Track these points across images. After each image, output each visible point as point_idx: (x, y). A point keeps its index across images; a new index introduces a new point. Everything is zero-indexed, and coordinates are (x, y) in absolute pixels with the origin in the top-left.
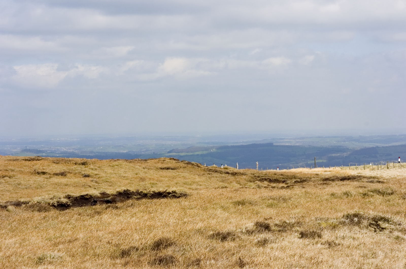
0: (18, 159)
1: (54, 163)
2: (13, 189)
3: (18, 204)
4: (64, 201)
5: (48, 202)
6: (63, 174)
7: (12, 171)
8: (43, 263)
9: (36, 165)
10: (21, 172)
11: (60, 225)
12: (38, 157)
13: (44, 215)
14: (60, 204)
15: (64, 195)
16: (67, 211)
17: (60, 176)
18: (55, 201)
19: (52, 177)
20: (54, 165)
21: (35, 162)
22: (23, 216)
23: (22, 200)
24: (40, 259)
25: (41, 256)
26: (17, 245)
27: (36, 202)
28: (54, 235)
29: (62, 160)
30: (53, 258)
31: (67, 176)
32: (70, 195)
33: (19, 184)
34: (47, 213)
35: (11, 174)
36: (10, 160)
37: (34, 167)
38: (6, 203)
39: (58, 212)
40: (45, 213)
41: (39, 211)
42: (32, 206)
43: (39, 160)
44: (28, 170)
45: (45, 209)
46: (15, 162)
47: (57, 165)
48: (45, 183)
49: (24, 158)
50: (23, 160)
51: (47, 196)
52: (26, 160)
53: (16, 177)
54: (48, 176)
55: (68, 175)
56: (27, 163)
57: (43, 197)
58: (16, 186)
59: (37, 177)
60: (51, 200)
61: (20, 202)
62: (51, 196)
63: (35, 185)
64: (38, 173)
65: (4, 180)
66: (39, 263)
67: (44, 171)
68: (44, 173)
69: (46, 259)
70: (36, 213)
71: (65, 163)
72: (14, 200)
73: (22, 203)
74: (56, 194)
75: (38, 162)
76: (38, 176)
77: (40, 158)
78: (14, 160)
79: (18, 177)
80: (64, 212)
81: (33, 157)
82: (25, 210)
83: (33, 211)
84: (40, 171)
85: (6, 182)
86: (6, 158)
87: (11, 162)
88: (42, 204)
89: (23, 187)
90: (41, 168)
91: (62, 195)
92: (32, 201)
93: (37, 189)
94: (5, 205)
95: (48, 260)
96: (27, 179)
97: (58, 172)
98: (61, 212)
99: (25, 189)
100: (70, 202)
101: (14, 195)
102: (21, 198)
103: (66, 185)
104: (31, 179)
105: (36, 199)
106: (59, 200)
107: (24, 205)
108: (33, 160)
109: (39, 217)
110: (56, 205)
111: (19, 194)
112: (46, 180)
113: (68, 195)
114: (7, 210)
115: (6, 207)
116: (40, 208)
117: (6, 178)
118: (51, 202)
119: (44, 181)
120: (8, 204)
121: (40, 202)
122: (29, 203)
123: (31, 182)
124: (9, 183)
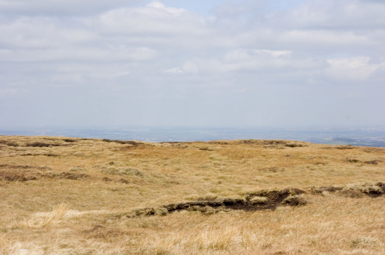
0: (331, 148)
1: (365, 151)
2: (326, 175)
3: (332, 190)
4: (376, 188)
5: (360, 188)
6: (374, 163)
7: (326, 158)
8: (357, 247)
9: (348, 153)
10: (334, 160)
11: (372, 211)
12: (350, 145)
13: (356, 201)
14: (372, 191)
15: (376, 183)
16: (379, 198)
17: (371, 164)
18: (367, 188)
19: (363, 165)
20: (365, 153)
21: (347, 150)
22: (336, 202)
23: (336, 186)
24: (354, 242)
25: (355, 240)
26: (332, 228)
27: (349, 188)
28: (367, 221)
29: (373, 149)
30: (367, 242)
31: (378, 165)
32: (381, 183)
33: (332, 171)
34: (359, 200)
35: (325, 161)
36: (324, 148)
37: (346, 155)
38: (320, 188)
39: (370, 198)
40: (358, 199)
41: (352, 197)
42: (346, 192)
43: (351, 149)
44: (340, 158)
45: (357, 195)
46: (328, 150)
47: (368, 153)
48: (357, 170)
49: (337, 147)
50: (336, 148)
51: (359, 183)
52: (339, 148)
53: (329, 164)
54: (359, 164)
55: (379, 163)
56: (340, 151)
57: (356, 184)
58: (329, 173)
59: (349, 165)
60: (363, 187)
61: (333, 187)
62: (363, 183)
63: (347, 173)
64: (350, 161)
65: (319, 167)
66: (354, 247)
67: (356, 159)
68: (355, 161)
69: (360, 243)
70: (350, 199)
71: (376, 152)
72: (328, 186)
73: (336, 189)
74: (368, 181)
75: (350, 150)
76: (350, 163)
77: (352, 147)
78: (327, 148)
79: (331, 164)
80: (376, 199)
81: (345, 146)
82: (339, 196)
83: (346, 197)
84: (352, 159)
85: (319, 169)
86: (320, 146)
87: (324, 150)
88: (355, 190)
89: (336, 174)
90: (353, 156)
91: (374, 183)
92: (345, 187)
93: (349, 176)
94: (319, 190)
95: (361, 245)
96: (340, 167)
97: (369, 160)
98: (373, 199)
99: (338, 176)
100: (381, 189)
101: (328, 181)
102: (334, 184)
103: (377, 173)
104: (343, 167)
105: (349, 186)
106: (371, 187)
107: (338, 191)
108: (345, 148)
109: (352, 203)
110: (368, 191)
111: (332, 180)
112: (357, 167)
113: (380, 183)
114: (322, 195)
115: (321, 192)
116: (353, 194)
117: (319, 165)
118: (364, 189)
119: (355, 169)
120: (323, 189)
121: (352, 189)
122: (343, 189)
123: (344, 169)
124: (323, 170)
